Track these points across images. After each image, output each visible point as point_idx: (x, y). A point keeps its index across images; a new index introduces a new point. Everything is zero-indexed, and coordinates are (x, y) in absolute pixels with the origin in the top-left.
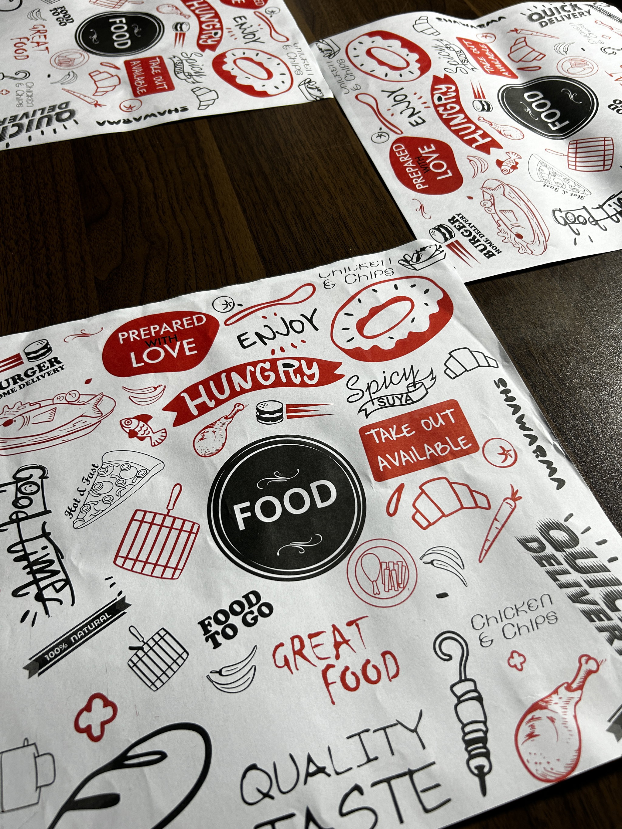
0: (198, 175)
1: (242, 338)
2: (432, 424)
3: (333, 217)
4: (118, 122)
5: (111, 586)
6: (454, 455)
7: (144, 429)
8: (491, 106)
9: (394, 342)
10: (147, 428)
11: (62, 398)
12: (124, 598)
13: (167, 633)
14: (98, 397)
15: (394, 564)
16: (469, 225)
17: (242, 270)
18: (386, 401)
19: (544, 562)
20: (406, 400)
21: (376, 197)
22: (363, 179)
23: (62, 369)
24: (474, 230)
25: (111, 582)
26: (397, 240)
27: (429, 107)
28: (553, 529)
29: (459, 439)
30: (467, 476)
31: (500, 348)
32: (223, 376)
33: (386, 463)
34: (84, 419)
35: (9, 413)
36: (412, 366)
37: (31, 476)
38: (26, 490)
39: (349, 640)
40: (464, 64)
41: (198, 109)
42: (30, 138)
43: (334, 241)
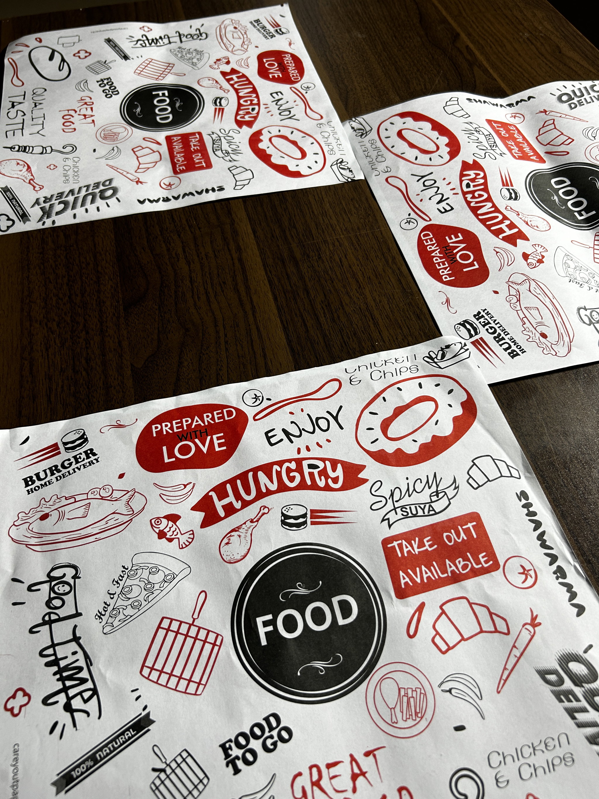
0: (232, 259)
1: (270, 435)
2: (454, 539)
3: (360, 308)
4: (157, 201)
5: (137, 699)
6: (475, 573)
7: (173, 529)
8: (518, 195)
9: (418, 445)
10: (176, 529)
11: (96, 493)
12: (148, 714)
13: (189, 755)
14: (130, 493)
15: (413, 691)
16: (494, 322)
17: (271, 361)
18: (408, 510)
19: (562, 697)
20: (429, 511)
21: (403, 288)
22: (390, 268)
23: (98, 461)
24: (499, 327)
25: (136, 694)
26: (422, 334)
27: (457, 194)
28: (572, 661)
29: (480, 556)
30: (487, 597)
31: (523, 457)
32: (250, 474)
33: (407, 579)
34: (116, 516)
35: (45, 506)
36: (435, 473)
37: (64, 575)
38: (59, 590)
39: (366, 772)
40: (493, 148)
41: (234, 189)
42: (75, 216)
43: (361, 334)
